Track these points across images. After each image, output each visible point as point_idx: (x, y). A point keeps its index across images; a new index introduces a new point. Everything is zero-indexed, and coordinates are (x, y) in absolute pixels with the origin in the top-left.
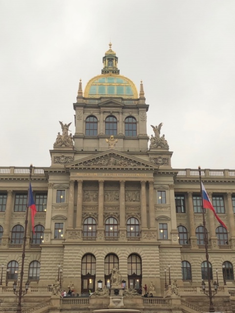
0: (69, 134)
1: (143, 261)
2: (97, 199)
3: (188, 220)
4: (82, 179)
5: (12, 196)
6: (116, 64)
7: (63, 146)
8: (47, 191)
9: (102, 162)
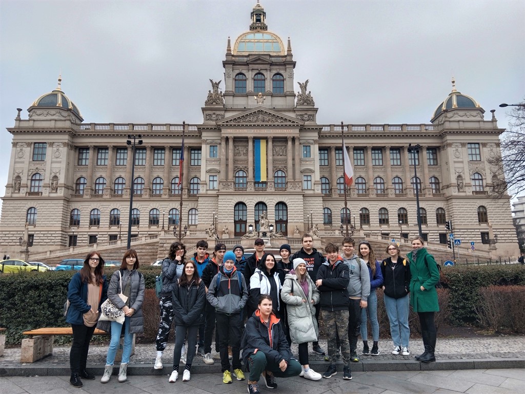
0: (219, 92)
1: (288, 208)
2: (246, 154)
3: (331, 172)
4: (232, 136)
5: (170, 152)
6: (263, 20)
7: (214, 103)
8: (201, 147)
9: (251, 119)
